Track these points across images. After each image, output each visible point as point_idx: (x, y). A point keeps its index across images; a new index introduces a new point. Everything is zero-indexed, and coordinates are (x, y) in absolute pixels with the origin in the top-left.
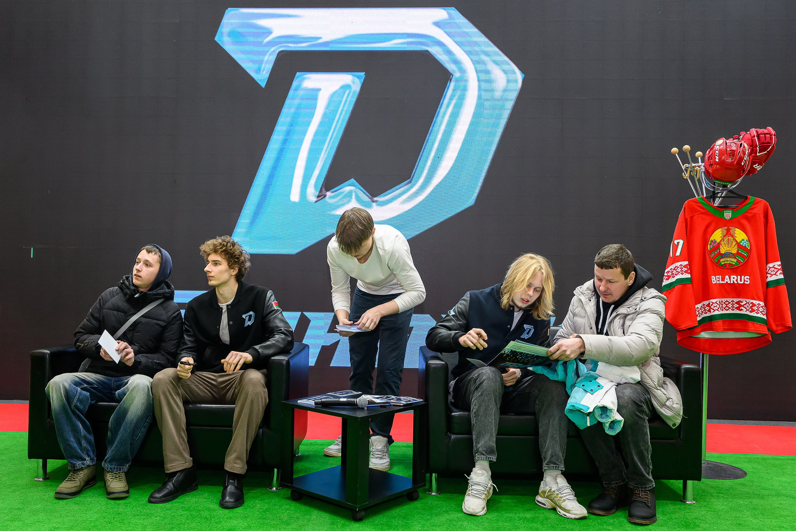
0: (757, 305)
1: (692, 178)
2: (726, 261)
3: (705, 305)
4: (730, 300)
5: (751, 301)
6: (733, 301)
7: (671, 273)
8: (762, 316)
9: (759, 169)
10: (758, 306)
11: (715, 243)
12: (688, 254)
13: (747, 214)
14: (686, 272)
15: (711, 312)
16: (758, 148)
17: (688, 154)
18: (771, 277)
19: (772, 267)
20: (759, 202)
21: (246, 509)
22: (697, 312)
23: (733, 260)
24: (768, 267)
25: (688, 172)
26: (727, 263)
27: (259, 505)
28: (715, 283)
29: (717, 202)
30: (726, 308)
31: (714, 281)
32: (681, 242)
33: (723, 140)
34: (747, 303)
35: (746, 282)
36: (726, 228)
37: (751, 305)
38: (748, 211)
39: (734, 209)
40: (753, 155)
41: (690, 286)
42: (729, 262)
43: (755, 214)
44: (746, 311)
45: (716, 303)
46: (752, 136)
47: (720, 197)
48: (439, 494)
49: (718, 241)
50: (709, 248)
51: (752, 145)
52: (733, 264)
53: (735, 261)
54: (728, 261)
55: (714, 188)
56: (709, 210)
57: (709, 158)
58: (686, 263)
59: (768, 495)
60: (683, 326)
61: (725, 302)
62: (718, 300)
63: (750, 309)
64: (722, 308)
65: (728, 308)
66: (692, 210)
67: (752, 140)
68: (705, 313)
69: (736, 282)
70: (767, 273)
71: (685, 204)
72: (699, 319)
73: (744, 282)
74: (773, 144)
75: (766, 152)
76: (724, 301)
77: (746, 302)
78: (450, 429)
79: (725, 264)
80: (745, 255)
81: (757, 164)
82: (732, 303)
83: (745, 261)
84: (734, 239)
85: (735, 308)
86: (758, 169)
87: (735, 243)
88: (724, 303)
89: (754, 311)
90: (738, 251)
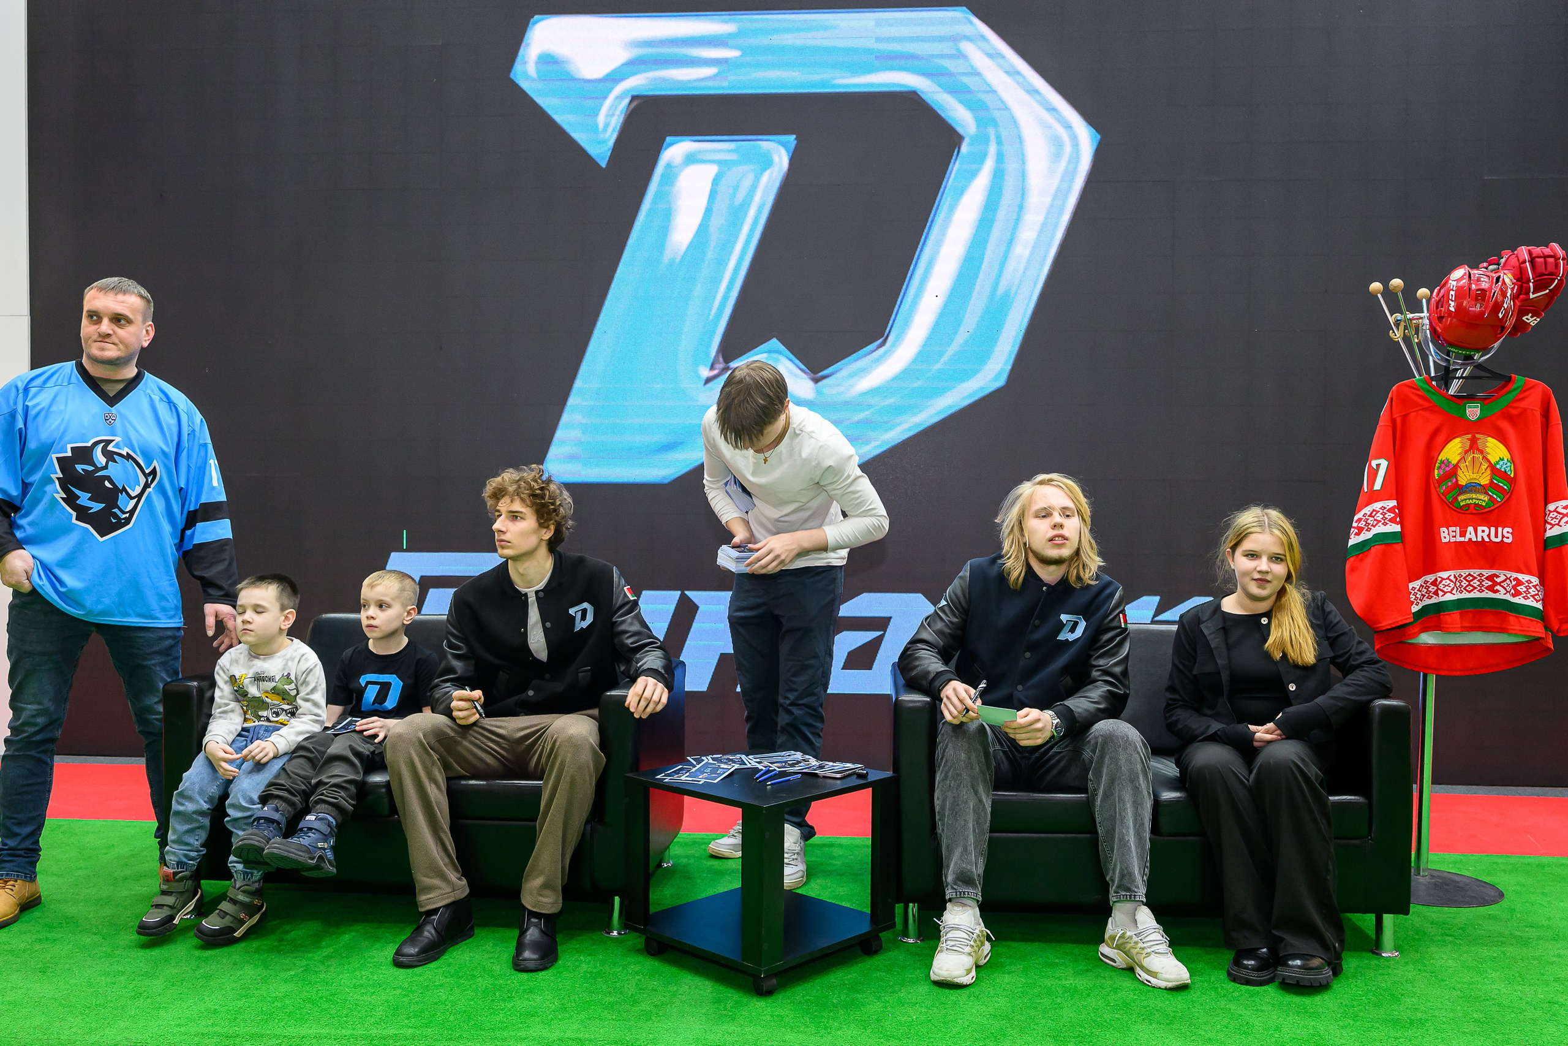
0: (1525, 582)
1: (1407, 339)
2: (1469, 499)
3: (1428, 582)
4: (1475, 572)
5: (1515, 575)
6: (1481, 574)
7: (1364, 523)
8: (1534, 604)
9: (1534, 323)
10: (1527, 584)
11: (1448, 466)
12: (1396, 487)
13: (1510, 409)
14: (1392, 520)
15: (1438, 597)
16: (1531, 284)
17: (1400, 295)
18: (1553, 529)
19: (1554, 511)
20: (1533, 387)
21: (561, 973)
22: (1411, 596)
23: (1482, 497)
24: (1545, 510)
25: (1402, 327)
26: (1471, 504)
27: (584, 966)
28: (1447, 540)
29: (1454, 388)
30: (1467, 588)
31: (1445, 538)
32: (1384, 464)
33: (1464, 269)
34: (1507, 578)
35: (1505, 540)
36: (1469, 436)
37: (1514, 583)
38: (1515, 405)
39: (1485, 399)
40: (1521, 297)
41: (1399, 547)
42: (1474, 501)
43: (1525, 410)
44: (1504, 595)
45: (1448, 578)
46: (1521, 261)
47: (1459, 378)
48: (919, 941)
49: (1454, 462)
50: (1436, 476)
51: (1520, 279)
52: (1481, 505)
53: (1486, 499)
55: (1448, 361)
56: (1438, 404)
57: (1437, 303)
58: (1393, 503)
60: (1386, 623)
61: (1467, 576)
62: (1452, 573)
63: (1513, 591)
64: (1461, 588)
65: (1472, 588)
66: (1405, 401)
67: (1521, 268)
68: (1427, 598)
69: (1487, 539)
70: (1546, 522)
71: (1393, 390)
72: (1415, 609)
73: (1503, 538)
74: (1560, 276)
75: (1547, 291)
76: (1464, 575)
77: (1506, 576)
79: (1468, 505)
80: (1505, 487)
81: (1530, 315)
82: (1479, 578)
83: (1505, 500)
84: (1484, 457)
85: (1487, 588)
86: (1531, 324)
87: (1486, 466)
88: (1465, 578)
89: (1521, 594)
90: (1491, 481)
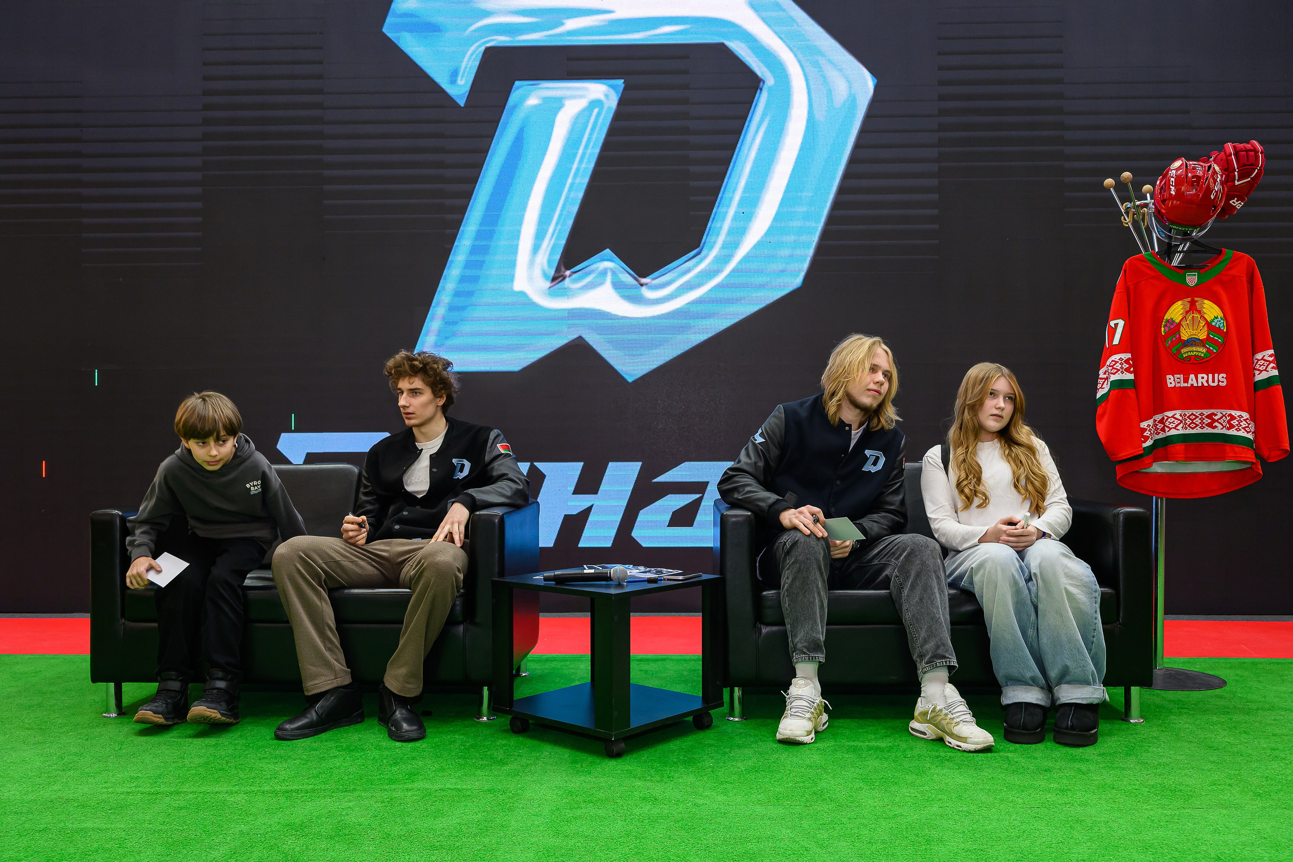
0: (1237, 417)
1: (1135, 223)
2: (1191, 352)
3: (1156, 421)
4: (1197, 412)
5: (1229, 412)
6: (1202, 413)
7: (1107, 373)
8: (1245, 435)
9: (1239, 206)
10: (1239, 419)
11: (1172, 324)
12: (1131, 342)
13: (1222, 276)
14: (1127, 370)
15: (1165, 432)
16: (1236, 173)
17: (1130, 186)
18: (1259, 374)
19: (1261, 360)
20: (1239, 258)
23: (1201, 349)
24: (1254, 359)
25: (1130, 215)
26: (1192, 355)
27: (458, 741)
28: (1173, 385)
29: (1176, 261)
30: (1191, 426)
31: (1171, 383)
32: (1121, 323)
33: (1182, 161)
34: (1225, 416)
35: (1221, 384)
36: (1189, 299)
37: (1228, 418)
38: (1224, 273)
39: (1200, 269)
40: (1228, 184)
41: (1133, 392)
43: (1233, 277)
44: (1221, 429)
45: (1173, 417)
46: (1227, 154)
47: (1180, 252)
48: (745, 719)
49: (1177, 321)
50: (1163, 332)
51: (1227, 169)
52: (1200, 356)
53: (1204, 351)
54: (1193, 352)
55: (1170, 238)
56: (1163, 273)
57: (1161, 190)
58: (1129, 356)
59: (1258, 709)
60: (1125, 454)
61: (1190, 415)
62: (1178, 413)
63: (1228, 425)
64: (1185, 425)
65: (1194, 425)
66: (1136, 272)
67: (1227, 160)
68: (1157, 434)
69: (1206, 384)
70: (1255, 369)
71: (1126, 264)
72: (1149, 443)
73: (1219, 382)
74: (1260, 166)
75: (1250, 179)
76: (1188, 415)
77: (1222, 414)
78: (759, 618)
79: (1189, 356)
80: (1220, 340)
81: (1236, 199)
82: (1200, 417)
83: (1219, 351)
84: (1201, 316)
85: (1207, 425)
86: (1237, 206)
87: (1204, 323)
88: (1188, 417)
89: (1233, 426)
90: (1208, 335)
